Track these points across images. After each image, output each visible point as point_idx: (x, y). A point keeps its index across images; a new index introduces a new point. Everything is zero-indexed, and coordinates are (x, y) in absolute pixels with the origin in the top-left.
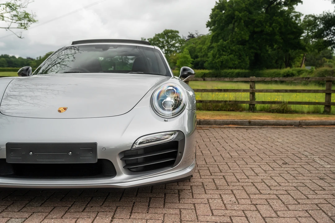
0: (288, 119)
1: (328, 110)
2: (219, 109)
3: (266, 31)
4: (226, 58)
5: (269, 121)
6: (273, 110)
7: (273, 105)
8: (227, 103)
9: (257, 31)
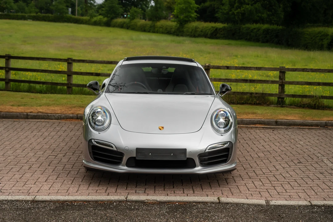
0: (314, 119)
2: (244, 102)
5: (295, 122)
6: (304, 104)
7: (304, 100)
8: (253, 95)
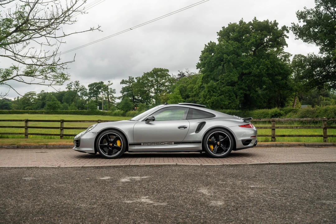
1: (274, 140)
3: (254, 73)
4: (216, 99)
9: (246, 73)
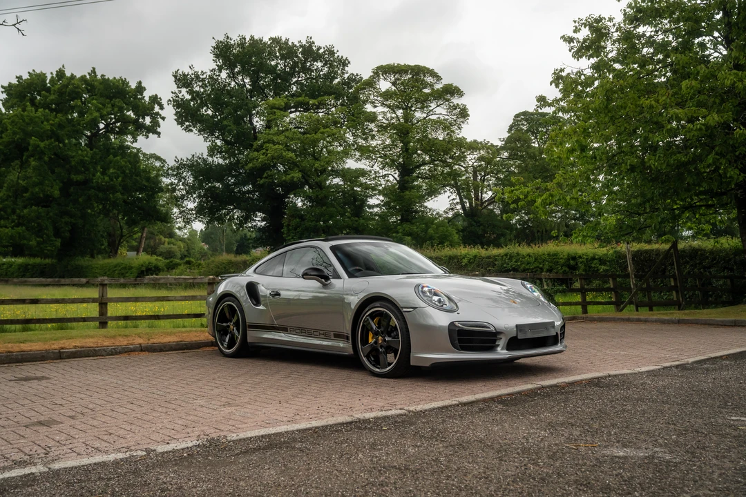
3: (97, 182)
4: (10, 234)
9: (77, 181)
